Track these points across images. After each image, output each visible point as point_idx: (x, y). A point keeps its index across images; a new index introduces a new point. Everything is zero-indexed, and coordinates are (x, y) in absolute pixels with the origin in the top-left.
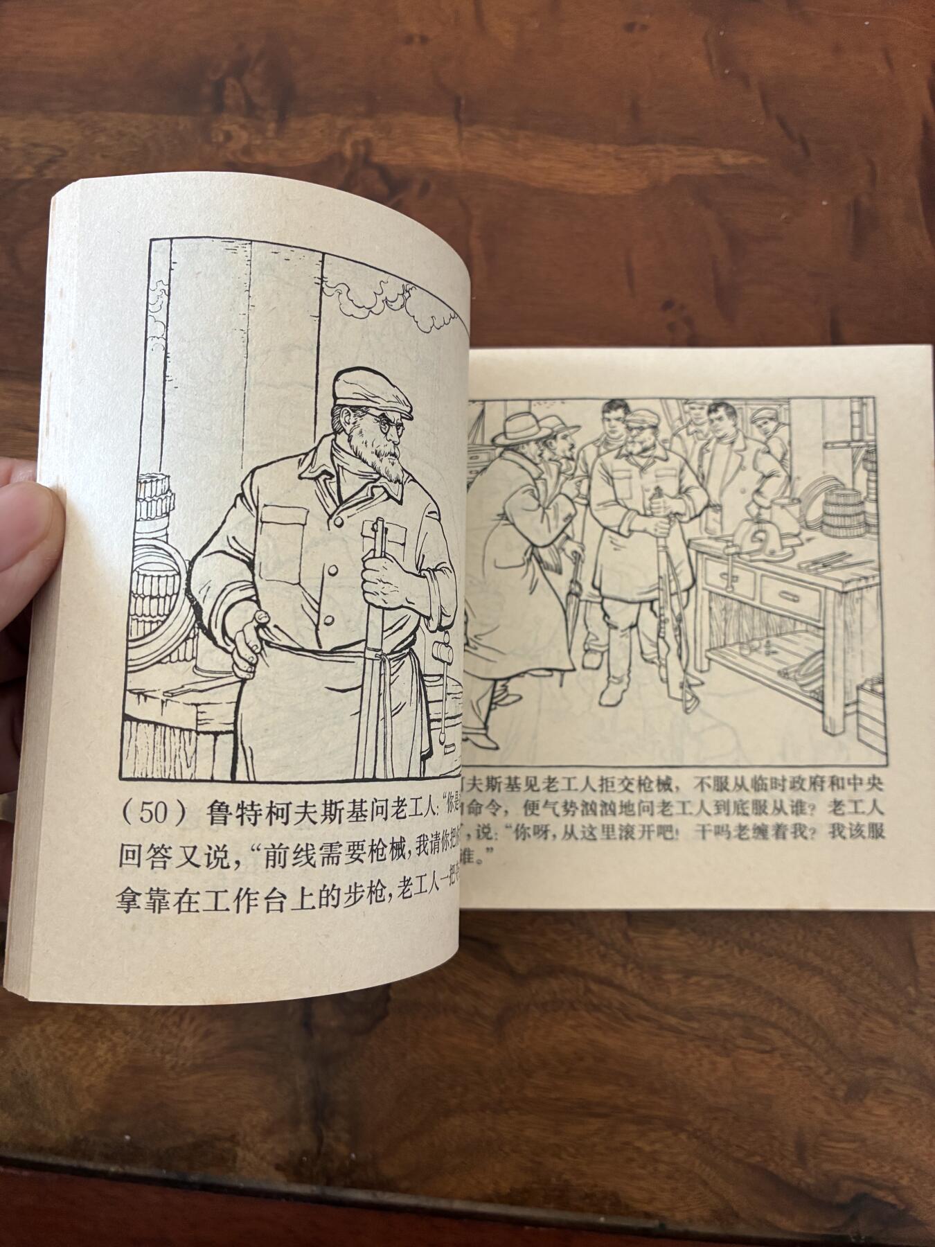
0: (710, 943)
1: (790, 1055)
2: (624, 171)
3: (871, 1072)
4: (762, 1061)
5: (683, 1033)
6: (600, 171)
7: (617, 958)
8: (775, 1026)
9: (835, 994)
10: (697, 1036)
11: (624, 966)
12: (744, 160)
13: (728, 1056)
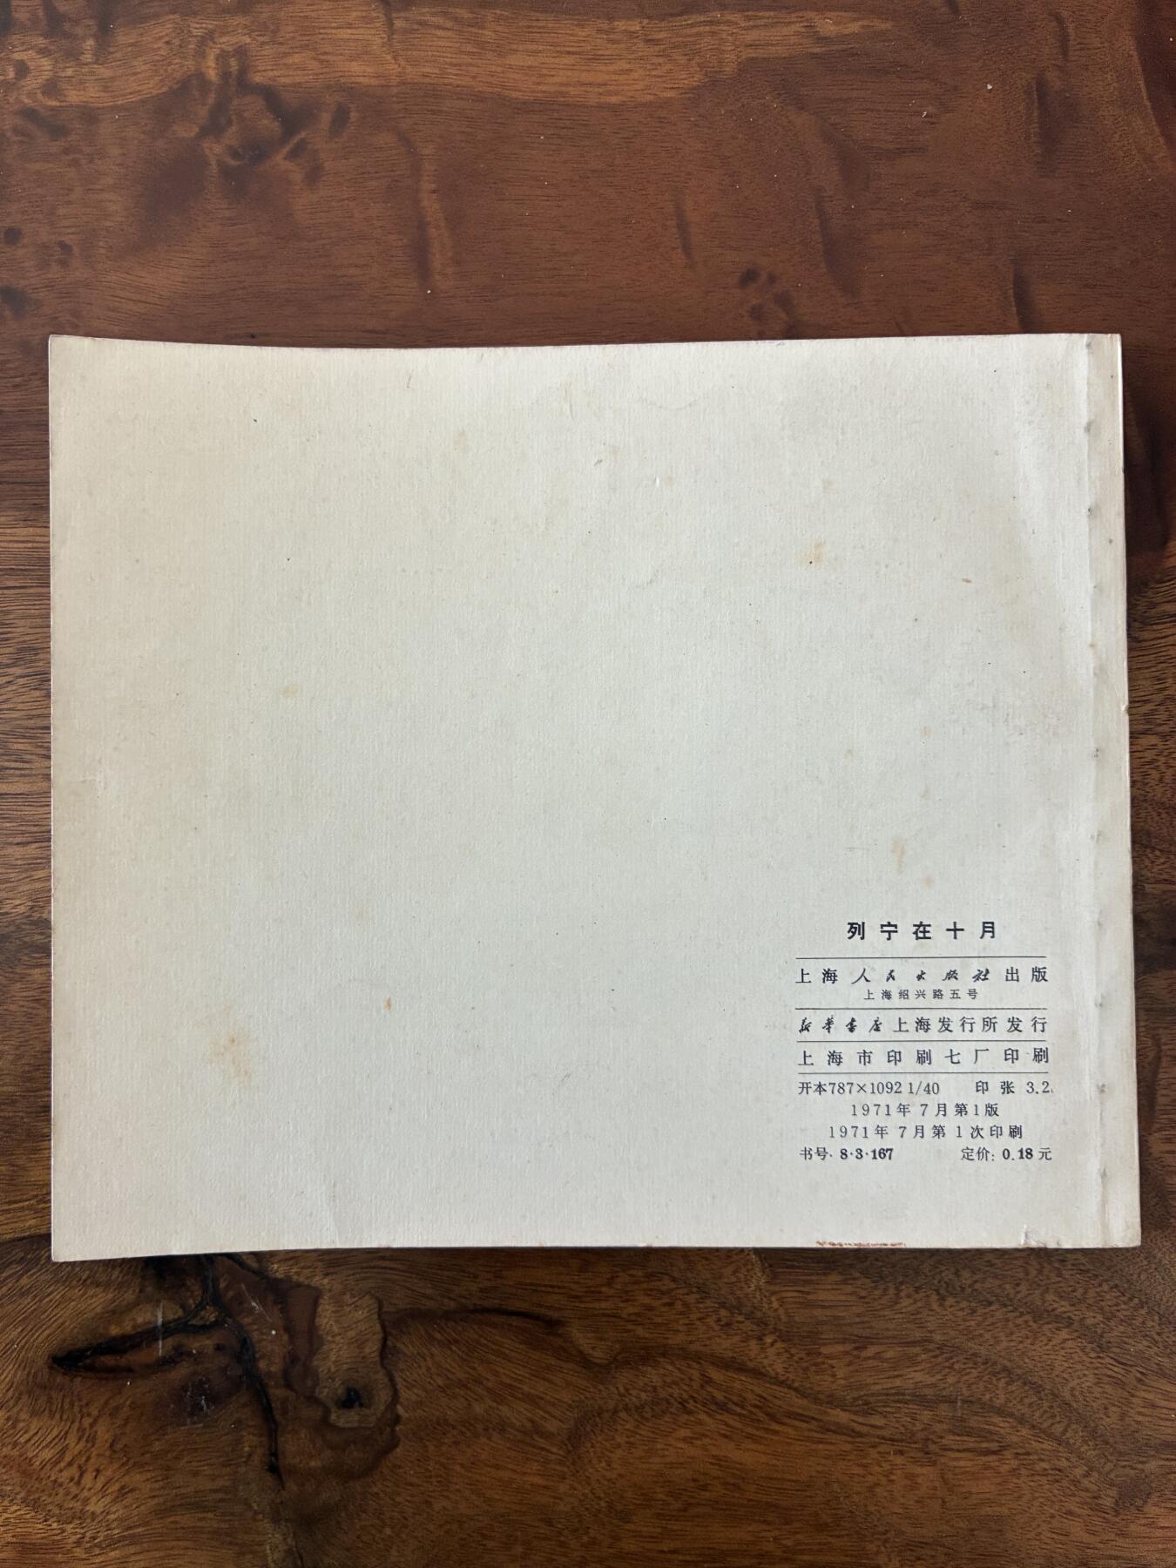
0: (892, 1291)
1: (1028, 1454)
2: (661, 60)
3: (1152, 1466)
4: (986, 1467)
5: (860, 1435)
6: (624, 65)
7: (748, 1326)
8: (1000, 1412)
9: (1093, 1355)
10: (883, 1438)
11: (760, 1339)
12: (854, 27)
13: (934, 1464)
